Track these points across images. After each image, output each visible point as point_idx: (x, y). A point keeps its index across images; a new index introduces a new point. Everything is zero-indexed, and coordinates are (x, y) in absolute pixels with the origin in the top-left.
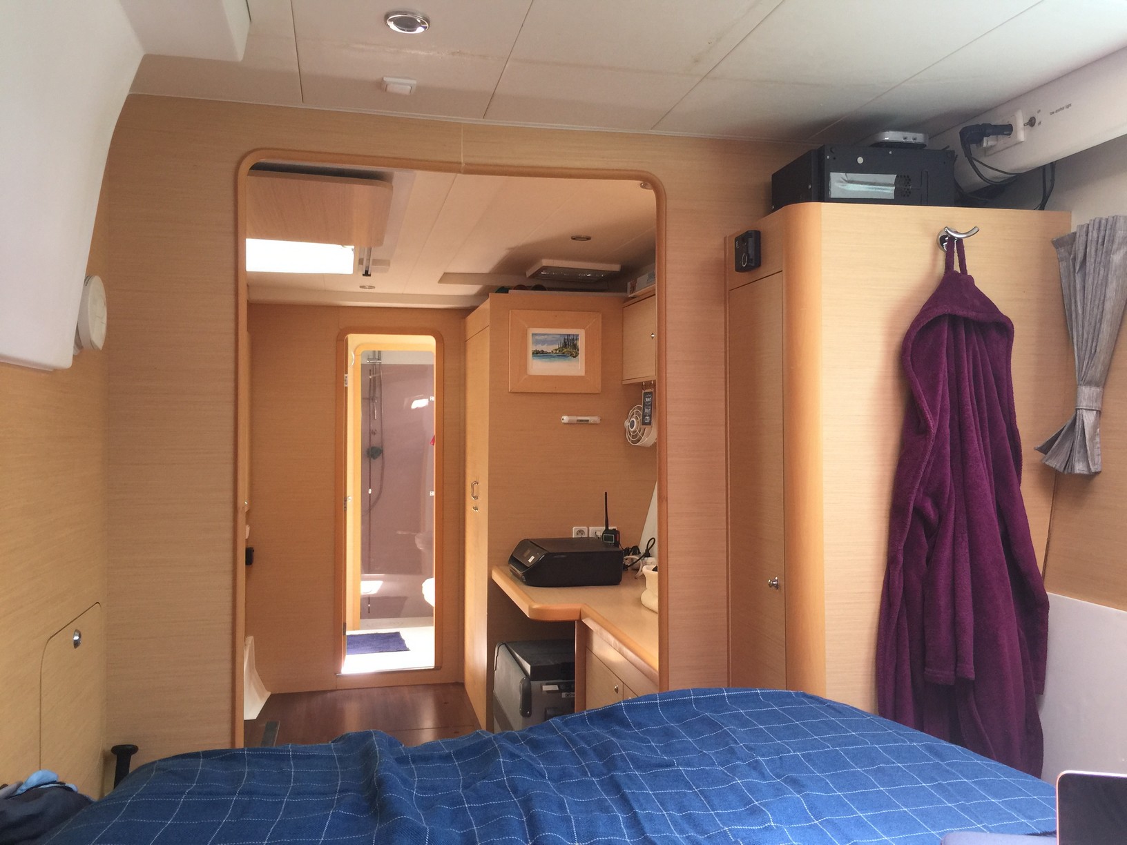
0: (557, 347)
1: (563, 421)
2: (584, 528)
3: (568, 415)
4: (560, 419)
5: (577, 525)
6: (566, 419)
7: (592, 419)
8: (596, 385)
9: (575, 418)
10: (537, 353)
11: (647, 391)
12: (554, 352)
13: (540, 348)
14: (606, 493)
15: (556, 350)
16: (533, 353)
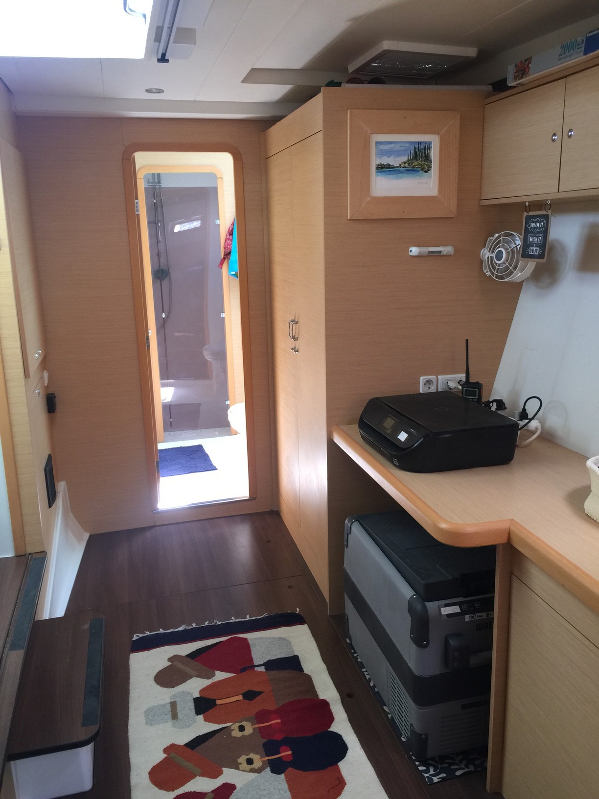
0: (405, 159)
1: (411, 254)
2: (432, 377)
3: (418, 246)
4: (407, 251)
5: (426, 375)
6: (414, 251)
7: (447, 250)
8: (450, 207)
9: (426, 250)
10: (382, 168)
11: (531, 213)
12: (403, 165)
13: (385, 161)
14: (467, 340)
15: (405, 163)
16: (377, 168)
